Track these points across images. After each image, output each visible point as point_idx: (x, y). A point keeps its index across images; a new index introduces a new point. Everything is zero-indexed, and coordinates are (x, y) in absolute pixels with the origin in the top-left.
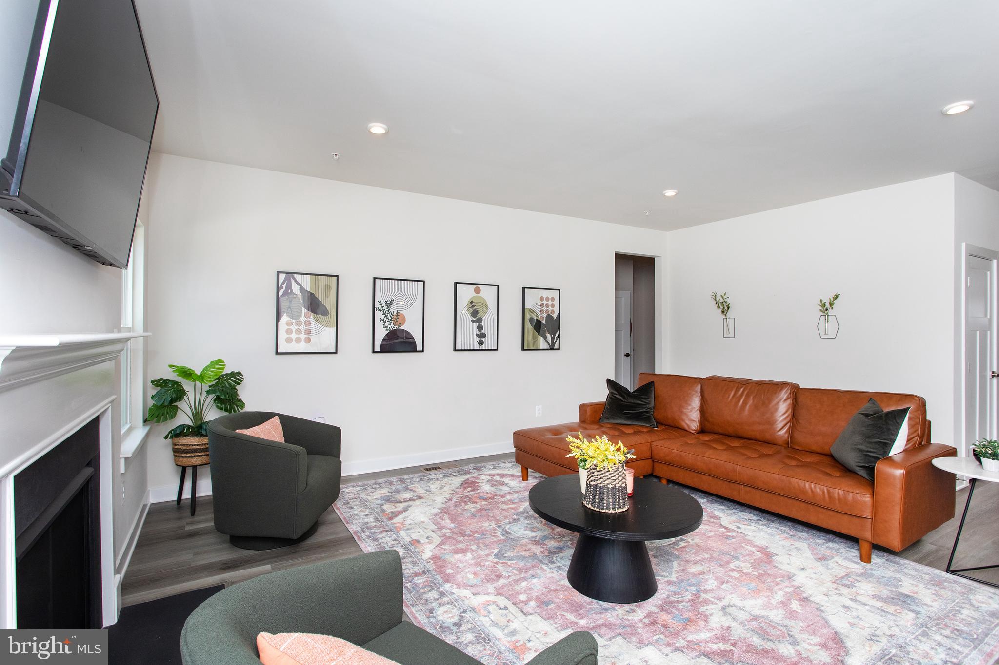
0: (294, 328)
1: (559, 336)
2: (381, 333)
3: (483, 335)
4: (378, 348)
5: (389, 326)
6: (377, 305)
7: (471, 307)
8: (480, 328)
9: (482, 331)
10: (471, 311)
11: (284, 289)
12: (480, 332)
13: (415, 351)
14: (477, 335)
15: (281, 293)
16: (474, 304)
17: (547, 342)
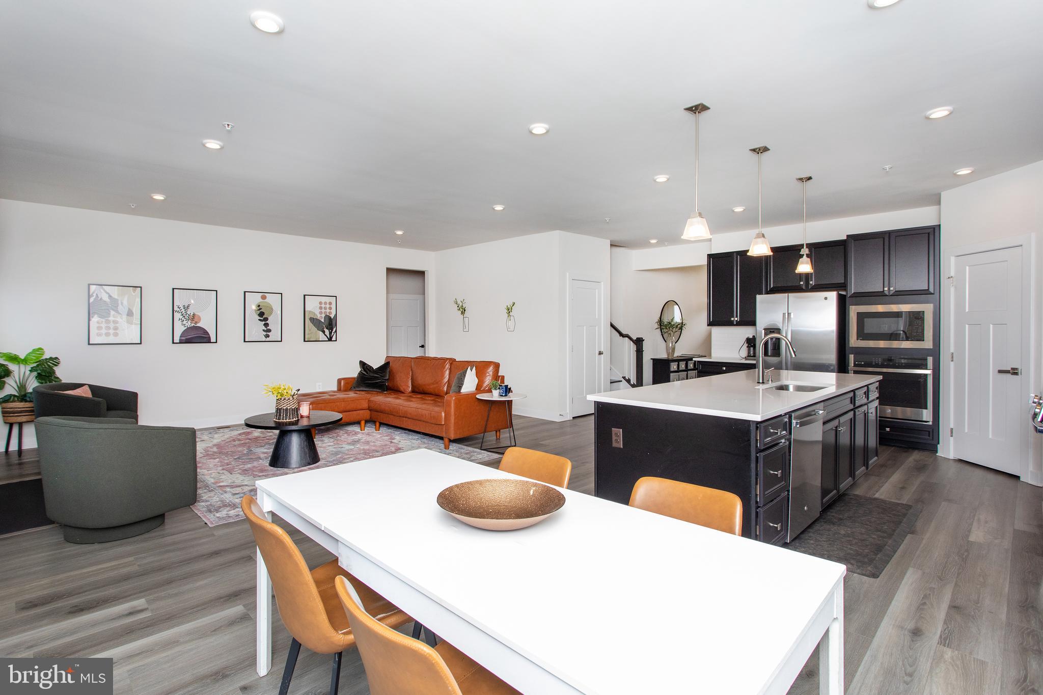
0: (103, 325)
1: (336, 331)
2: (179, 329)
3: (269, 331)
4: (177, 340)
5: (187, 324)
6: (176, 308)
7: (258, 310)
8: (266, 325)
9: (268, 328)
10: (259, 312)
11: (94, 297)
12: (266, 328)
13: (209, 342)
14: (264, 330)
15: (92, 300)
16: (260, 307)
17: (325, 335)
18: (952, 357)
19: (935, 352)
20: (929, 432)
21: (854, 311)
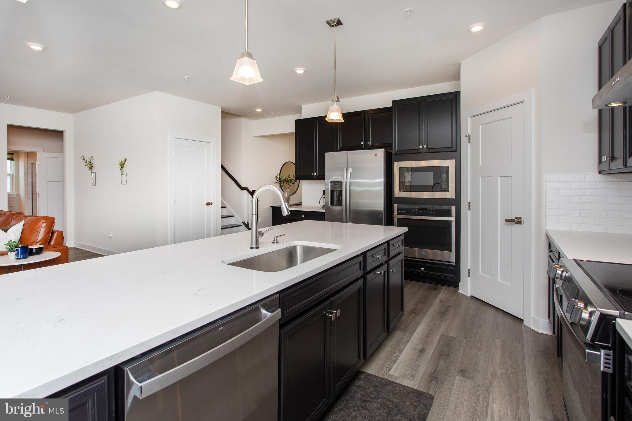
18: (470, 206)
19: (457, 202)
20: (453, 271)
21: (397, 165)
